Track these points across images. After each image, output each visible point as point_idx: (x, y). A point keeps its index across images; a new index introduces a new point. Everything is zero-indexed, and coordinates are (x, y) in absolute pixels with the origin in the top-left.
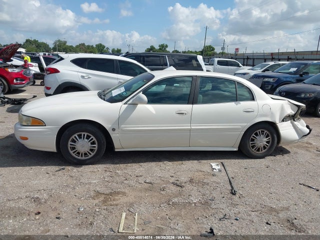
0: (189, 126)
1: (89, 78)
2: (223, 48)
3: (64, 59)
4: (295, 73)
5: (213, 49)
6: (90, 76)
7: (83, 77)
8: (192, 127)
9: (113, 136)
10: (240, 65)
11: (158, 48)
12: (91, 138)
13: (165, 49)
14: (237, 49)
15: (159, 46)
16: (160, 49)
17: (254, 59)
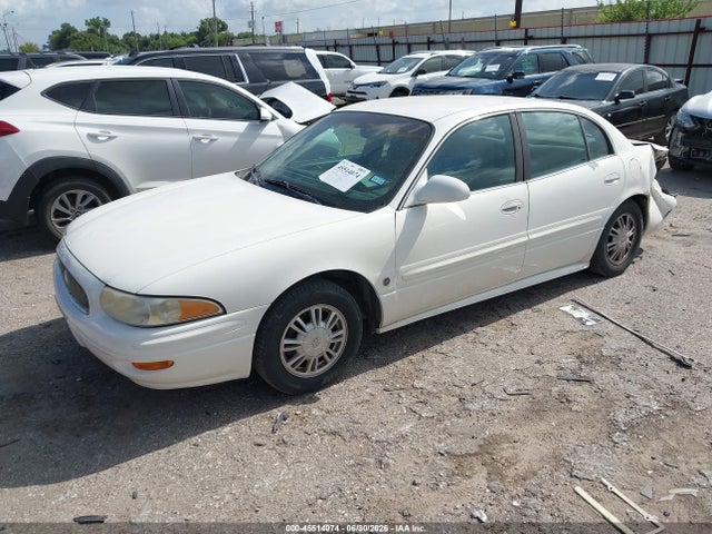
0: (523, 236)
1: (111, 138)
2: (252, 24)
3: (18, 89)
4: (498, 76)
5: (224, 27)
6: (113, 133)
7: (93, 137)
8: (531, 237)
9: (384, 295)
10: (353, 63)
11: (85, 28)
12: (332, 316)
13: (102, 30)
14: (278, 25)
15: (87, 23)
16: (91, 31)
17: (351, 47)
